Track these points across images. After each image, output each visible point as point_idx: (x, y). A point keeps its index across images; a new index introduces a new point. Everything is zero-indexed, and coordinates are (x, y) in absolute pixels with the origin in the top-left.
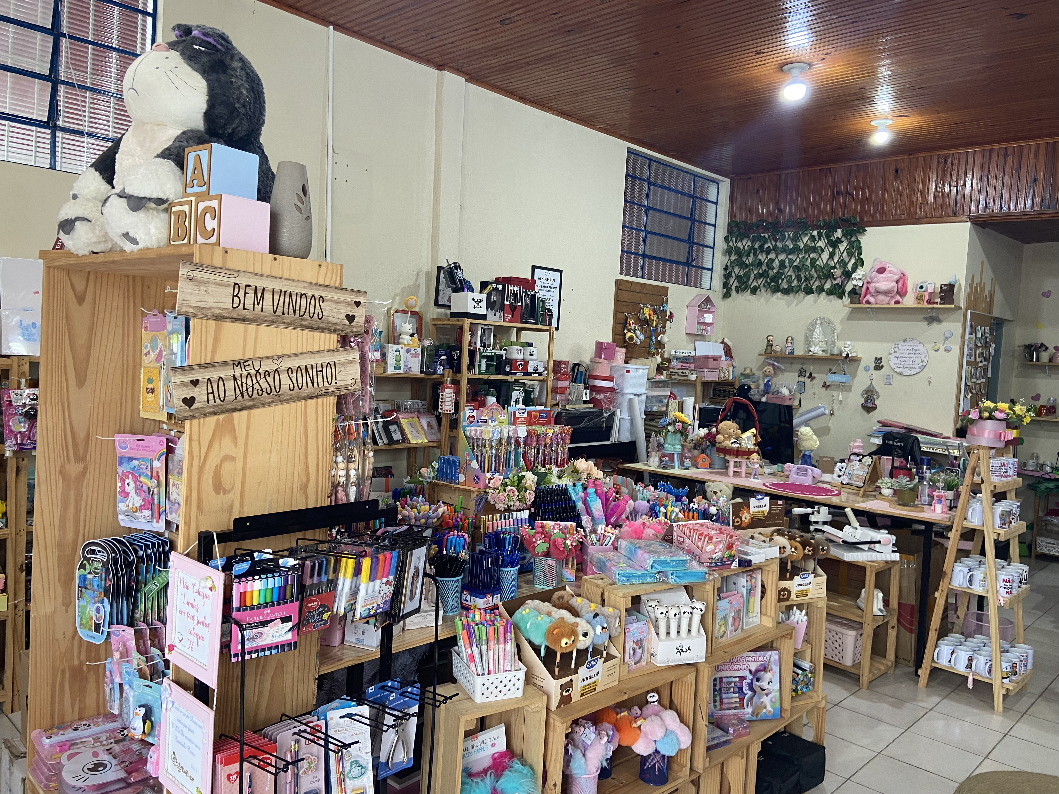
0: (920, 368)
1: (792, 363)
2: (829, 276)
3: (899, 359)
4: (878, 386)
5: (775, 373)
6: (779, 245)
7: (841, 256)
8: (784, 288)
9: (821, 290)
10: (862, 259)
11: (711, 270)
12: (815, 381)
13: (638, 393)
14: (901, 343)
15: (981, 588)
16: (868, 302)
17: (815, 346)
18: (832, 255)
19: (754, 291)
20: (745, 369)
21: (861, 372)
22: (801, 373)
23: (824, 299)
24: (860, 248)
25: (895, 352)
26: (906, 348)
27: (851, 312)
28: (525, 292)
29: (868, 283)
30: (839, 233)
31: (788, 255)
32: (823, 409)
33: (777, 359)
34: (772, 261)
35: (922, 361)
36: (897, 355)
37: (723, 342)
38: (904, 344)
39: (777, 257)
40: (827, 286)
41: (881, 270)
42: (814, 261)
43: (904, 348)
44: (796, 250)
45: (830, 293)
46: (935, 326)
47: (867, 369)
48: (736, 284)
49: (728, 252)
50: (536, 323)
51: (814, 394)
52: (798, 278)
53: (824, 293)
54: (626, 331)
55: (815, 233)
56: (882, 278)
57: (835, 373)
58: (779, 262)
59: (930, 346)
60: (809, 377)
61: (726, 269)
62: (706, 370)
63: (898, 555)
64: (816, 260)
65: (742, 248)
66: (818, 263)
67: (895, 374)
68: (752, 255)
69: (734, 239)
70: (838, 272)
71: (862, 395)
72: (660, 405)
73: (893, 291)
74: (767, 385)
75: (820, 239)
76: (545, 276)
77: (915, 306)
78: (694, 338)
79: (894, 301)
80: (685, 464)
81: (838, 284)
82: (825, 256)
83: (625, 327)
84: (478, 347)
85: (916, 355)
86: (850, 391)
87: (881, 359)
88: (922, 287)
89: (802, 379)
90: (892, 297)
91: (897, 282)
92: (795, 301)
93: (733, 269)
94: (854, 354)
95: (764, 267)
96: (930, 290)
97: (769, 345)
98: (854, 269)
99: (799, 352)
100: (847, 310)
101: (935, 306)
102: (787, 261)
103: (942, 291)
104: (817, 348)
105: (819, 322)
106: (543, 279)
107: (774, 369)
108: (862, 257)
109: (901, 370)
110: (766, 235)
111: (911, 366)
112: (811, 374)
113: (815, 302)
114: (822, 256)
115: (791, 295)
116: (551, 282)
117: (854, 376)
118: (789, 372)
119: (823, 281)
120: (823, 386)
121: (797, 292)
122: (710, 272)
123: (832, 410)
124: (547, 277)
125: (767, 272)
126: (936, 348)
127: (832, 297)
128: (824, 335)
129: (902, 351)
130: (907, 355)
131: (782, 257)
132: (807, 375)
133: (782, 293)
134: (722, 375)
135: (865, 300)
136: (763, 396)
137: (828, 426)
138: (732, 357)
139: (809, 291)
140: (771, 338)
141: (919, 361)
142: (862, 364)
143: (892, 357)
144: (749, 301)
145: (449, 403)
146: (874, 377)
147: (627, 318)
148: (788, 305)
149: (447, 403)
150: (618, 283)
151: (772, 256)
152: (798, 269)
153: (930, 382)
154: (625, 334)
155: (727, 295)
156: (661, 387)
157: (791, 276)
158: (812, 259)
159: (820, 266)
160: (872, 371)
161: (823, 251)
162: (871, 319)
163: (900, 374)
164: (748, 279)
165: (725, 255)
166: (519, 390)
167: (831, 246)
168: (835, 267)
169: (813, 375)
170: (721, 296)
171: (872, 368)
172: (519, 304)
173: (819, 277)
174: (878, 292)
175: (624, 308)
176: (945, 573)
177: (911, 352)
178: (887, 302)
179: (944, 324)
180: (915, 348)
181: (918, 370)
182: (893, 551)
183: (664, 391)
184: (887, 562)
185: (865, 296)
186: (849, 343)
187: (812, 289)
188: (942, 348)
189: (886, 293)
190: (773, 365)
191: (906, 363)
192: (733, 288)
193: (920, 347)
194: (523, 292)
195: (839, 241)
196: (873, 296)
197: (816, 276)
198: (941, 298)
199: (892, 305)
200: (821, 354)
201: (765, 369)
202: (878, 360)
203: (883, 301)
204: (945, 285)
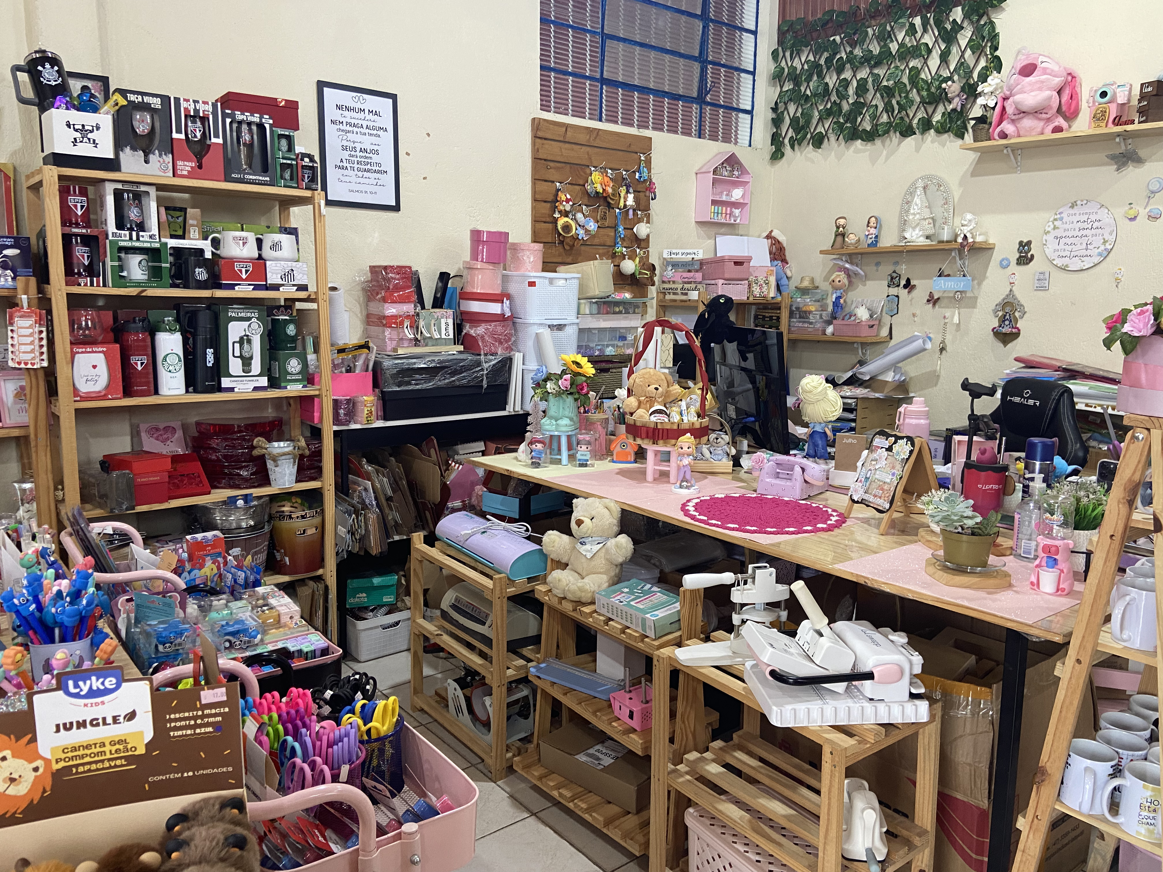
0: (1100, 254)
1: (878, 264)
2: (942, 97)
3: (1063, 241)
4: (1022, 296)
5: (850, 282)
6: (858, 52)
7: (962, 56)
8: (864, 130)
9: (926, 125)
10: (998, 58)
11: (750, 112)
12: (915, 293)
13: (555, 323)
14: (1067, 211)
15: (1143, 830)
16: (1004, 135)
17: (914, 228)
18: (944, 57)
19: (818, 141)
20: (802, 279)
21: (993, 271)
22: (893, 281)
23: (933, 142)
24: (994, 38)
25: (1055, 228)
26: (1075, 219)
27: (980, 161)
28: (232, 116)
29: (1005, 99)
30: (957, 14)
31: (872, 68)
32: (920, 341)
33: (851, 257)
34: (846, 83)
35: (1105, 242)
36: (1059, 233)
37: (768, 237)
38: (1072, 211)
39: (854, 75)
40: (937, 118)
41: (1028, 70)
42: (915, 73)
43: (1071, 218)
44: (885, 56)
45: (942, 130)
46: (1132, 172)
47: (1004, 265)
48: (791, 133)
49: (778, 77)
50: (271, 184)
51: (914, 315)
52: (888, 108)
53: (932, 131)
54: (557, 215)
55: (917, 21)
56: (1030, 84)
57: (949, 275)
58: (858, 81)
59: (1120, 212)
60: (905, 287)
61: (775, 109)
62: (721, 282)
63: (923, 706)
64: (919, 72)
65: (799, 67)
66: (923, 76)
67: (1053, 270)
68: (815, 78)
69: (788, 54)
70: (953, 88)
71: (995, 312)
72: (620, 344)
73: (1049, 107)
74: (836, 304)
75: (925, 30)
76: (352, 105)
77: (1091, 132)
78: (713, 231)
79: (1051, 127)
80: (579, 456)
81: (954, 110)
82: (934, 61)
83: (554, 208)
84: (111, 227)
85: (1093, 231)
86: (974, 306)
87: (1029, 243)
88: (1104, 94)
89: (894, 291)
90: (1048, 120)
91: (1059, 93)
92: (885, 152)
93: (786, 108)
94: (979, 239)
95: (834, 98)
96: (1121, 99)
97: (841, 235)
98: (983, 78)
99: (888, 241)
100: (973, 156)
101: (1129, 128)
102: (870, 80)
103: (1143, 97)
104: (917, 231)
105: (920, 184)
106: (348, 109)
107: (849, 276)
108: (997, 53)
109: (1065, 261)
110: (838, 38)
111: (1084, 252)
112: (908, 281)
113: (918, 149)
114: (929, 63)
115: (878, 142)
116: (371, 117)
117: (980, 278)
118: (872, 280)
119: (930, 110)
120: (928, 301)
121: (887, 132)
122: (748, 117)
123: (943, 342)
124: (358, 106)
125: (839, 106)
126: (1132, 214)
127: (946, 136)
128: (929, 207)
129: (1067, 226)
130: (1077, 233)
131: (863, 74)
132: (903, 282)
133: (863, 140)
134: (756, 291)
135: (998, 129)
136: (829, 323)
137: (935, 371)
138: (784, 261)
139: (907, 132)
140: (842, 222)
141: (1097, 241)
142: (997, 256)
143: (1050, 238)
144: (813, 162)
145: (29, 348)
146: (1016, 279)
147: (559, 190)
148: (873, 160)
149: (23, 348)
150: (537, 125)
151: (847, 74)
152: (888, 92)
153: (1118, 281)
154: (556, 221)
155: (777, 155)
156: (620, 312)
157: (876, 106)
158: (911, 70)
159: (925, 82)
160: (1014, 267)
161: (929, 51)
162: (1013, 170)
163: (1064, 269)
164: (808, 123)
165: (774, 85)
166: (248, 319)
167: (944, 41)
168: (950, 78)
169: (913, 283)
170: (768, 157)
171: (1014, 261)
172: (220, 141)
173: (923, 102)
174: (1022, 113)
175: (552, 174)
176: (1043, 772)
177: (1085, 225)
178: (1039, 130)
179: (1148, 166)
180: (1093, 217)
181: (1096, 260)
182: (913, 696)
183: (626, 319)
184: (888, 727)
185: (999, 124)
186: (969, 216)
187: (910, 126)
188: (1143, 213)
189: (1036, 112)
190: (847, 271)
191: (1074, 248)
192: (786, 141)
193: (1103, 214)
194: (224, 116)
195: (957, 27)
196: (1013, 121)
197: (918, 99)
198: (1141, 111)
199: (1049, 135)
200: (922, 241)
201: (833, 277)
202: (1024, 246)
203: (1032, 129)
204: (1150, 84)
